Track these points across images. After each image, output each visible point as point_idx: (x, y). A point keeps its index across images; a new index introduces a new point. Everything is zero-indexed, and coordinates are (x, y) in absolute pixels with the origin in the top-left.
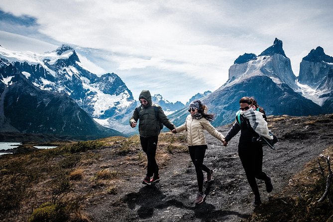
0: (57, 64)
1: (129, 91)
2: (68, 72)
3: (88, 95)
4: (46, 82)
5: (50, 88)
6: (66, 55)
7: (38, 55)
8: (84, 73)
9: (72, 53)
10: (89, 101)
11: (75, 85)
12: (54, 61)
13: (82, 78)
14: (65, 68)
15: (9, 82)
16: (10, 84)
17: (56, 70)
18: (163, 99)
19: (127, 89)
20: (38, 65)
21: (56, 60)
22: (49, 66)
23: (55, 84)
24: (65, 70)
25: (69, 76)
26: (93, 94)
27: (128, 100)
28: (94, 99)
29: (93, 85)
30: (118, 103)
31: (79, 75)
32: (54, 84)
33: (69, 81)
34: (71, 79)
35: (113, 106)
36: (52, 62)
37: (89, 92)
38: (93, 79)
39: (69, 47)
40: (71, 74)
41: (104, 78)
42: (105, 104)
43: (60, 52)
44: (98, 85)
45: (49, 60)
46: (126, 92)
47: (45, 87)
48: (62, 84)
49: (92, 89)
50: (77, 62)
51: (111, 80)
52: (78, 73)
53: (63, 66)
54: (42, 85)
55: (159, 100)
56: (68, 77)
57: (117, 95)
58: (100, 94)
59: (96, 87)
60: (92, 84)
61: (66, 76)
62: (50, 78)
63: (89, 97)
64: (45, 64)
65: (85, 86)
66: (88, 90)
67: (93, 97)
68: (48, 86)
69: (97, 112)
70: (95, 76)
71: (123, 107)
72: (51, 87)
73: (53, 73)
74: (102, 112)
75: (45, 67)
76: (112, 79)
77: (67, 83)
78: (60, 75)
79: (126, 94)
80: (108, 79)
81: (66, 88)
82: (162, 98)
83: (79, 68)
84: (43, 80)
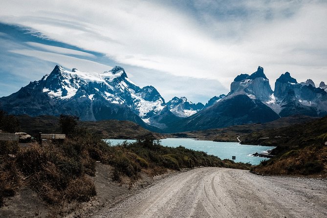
0: (114, 82)
1: (162, 99)
3: (135, 102)
4: (108, 94)
6: (119, 74)
7: (101, 75)
8: (131, 86)
9: (123, 72)
10: (136, 106)
11: (126, 96)
12: (112, 79)
13: (130, 90)
14: (119, 84)
15: (92, 98)
16: (93, 100)
17: (114, 86)
18: (188, 101)
19: (161, 97)
20: (103, 83)
21: (113, 79)
22: (109, 83)
24: (119, 86)
26: (138, 101)
27: (162, 105)
28: (139, 105)
29: (137, 94)
30: (155, 107)
31: (128, 88)
32: (113, 96)
34: (123, 92)
35: (152, 109)
36: (111, 80)
37: (135, 100)
38: (137, 90)
39: (120, 68)
40: (123, 88)
41: (145, 89)
42: (146, 108)
43: (114, 71)
44: (141, 94)
45: (109, 79)
46: (160, 99)
47: (108, 98)
48: (118, 96)
49: (137, 98)
50: (126, 78)
51: (150, 91)
52: (127, 86)
53: (118, 83)
55: (185, 101)
56: (122, 91)
57: (154, 102)
58: (143, 101)
59: (139, 95)
61: (121, 89)
62: (110, 91)
63: (136, 104)
64: (107, 81)
65: (133, 95)
66: (135, 98)
67: (138, 103)
68: (110, 97)
69: (141, 114)
70: (138, 88)
71: (159, 110)
72: (112, 98)
73: (112, 88)
74: (145, 114)
75: (107, 84)
77: (121, 95)
78: (117, 89)
79: (160, 101)
80: (147, 90)
81: (121, 98)
83: (127, 83)
84: (106, 93)
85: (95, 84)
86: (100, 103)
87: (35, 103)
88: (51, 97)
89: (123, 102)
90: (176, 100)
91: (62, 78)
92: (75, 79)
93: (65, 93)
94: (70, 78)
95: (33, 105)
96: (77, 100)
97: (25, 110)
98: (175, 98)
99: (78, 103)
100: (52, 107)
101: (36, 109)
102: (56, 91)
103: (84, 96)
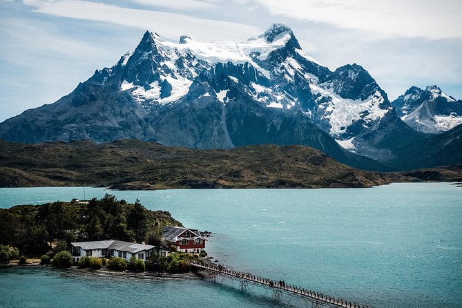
0: (271, 59)
1: (383, 93)
2: (288, 70)
3: (319, 102)
4: (259, 88)
5: (266, 98)
6: (281, 42)
7: (242, 46)
8: (309, 67)
9: (288, 36)
10: (322, 112)
11: (299, 89)
12: (266, 55)
13: (307, 76)
14: (283, 64)
15: (225, 99)
16: (227, 101)
17: (270, 69)
18: (443, 95)
19: (379, 89)
20: (247, 64)
21: (268, 53)
22: (260, 63)
23: (271, 91)
24: (283, 67)
25: (290, 76)
26: (326, 100)
27: (382, 106)
28: (329, 109)
29: (324, 84)
30: (366, 113)
31: (303, 72)
32: (269, 90)
33: (291, 84)
34: (292, 81)
35: (358, 118)
36: (264, 56)
37: (320, 98)
38: (323, 75)
39: (284, 28)
40: (292, 72)
41: (341, 73)
42: (345, 117)
43: (270, 37)
44: (332, 85)
45: (259, 54)
46: (378, 93)
47: (258, 97)
48: (282, 90)
49: (325, 93)
50: (297, 50)
51: (353, 76)
52: (300, 68)
53: (280, 62)
54: (255, 94)
55: (436, 96)
56: (289, 78)
57: (363, 100)
58: (337, 100)
59: (329, 87)
60: (322, 84)
61: (286, 76)
62: (263, 81)
63: (321, 106)
64: (255, 60)
65: (314, 88)
66: (319, 95)
67: (327, 106)
68: (262, 94)
69: (335, 130)
70: (325, 70)
71: (374, 119)
72: (267, 95)
73: (266, 73)
74: (343, 128)
75: (255, 65)
76: (353, 74)
77: (287, 88)
78: (277, 76)
79: (378, 97)
80: (346, 74)
81: (287, 96)
82: (440, 93)
83: (301, 60)
84: (254, 85)
85: (231, 68)
86: (241, 109)
87: (106, 114)
88: (139, 100)
89: (293, 104)
90: (414, 93)
91: (160, 58)
92: (187, 58)
93: (166, 89)
94: (177, 58)
95: (104, 119)
96: (192, 104)
97: (87, 130)
98: (412, 90)
99: (194, 110)
100: (140, 122)
101: (109, 128)
102: (147, 88)
103: (207, 94)
